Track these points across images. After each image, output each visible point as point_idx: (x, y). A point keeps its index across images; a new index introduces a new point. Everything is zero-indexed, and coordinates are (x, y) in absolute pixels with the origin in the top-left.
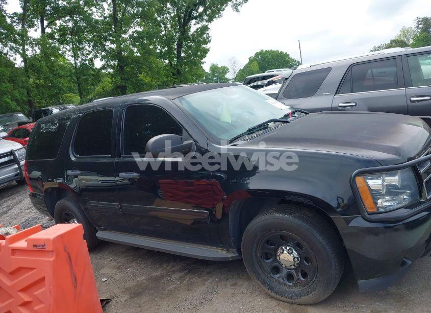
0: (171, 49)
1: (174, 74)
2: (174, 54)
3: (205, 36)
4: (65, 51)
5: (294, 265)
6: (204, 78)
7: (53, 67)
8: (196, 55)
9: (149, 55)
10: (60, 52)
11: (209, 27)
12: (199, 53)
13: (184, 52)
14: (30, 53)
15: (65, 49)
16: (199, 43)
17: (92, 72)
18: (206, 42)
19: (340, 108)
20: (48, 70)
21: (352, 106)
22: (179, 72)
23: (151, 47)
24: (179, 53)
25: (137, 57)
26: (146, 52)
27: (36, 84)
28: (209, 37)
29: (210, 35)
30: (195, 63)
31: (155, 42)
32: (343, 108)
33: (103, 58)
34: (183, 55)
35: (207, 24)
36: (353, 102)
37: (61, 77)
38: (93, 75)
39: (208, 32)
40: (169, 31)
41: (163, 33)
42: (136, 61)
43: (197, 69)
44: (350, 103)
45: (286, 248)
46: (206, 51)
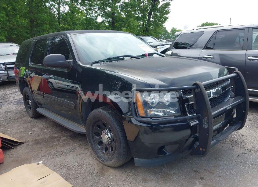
0: (145, 15)
1: (144, 31)
2: (146, 18)
3: (167, 9)
4: (83, 10)
5: (108, 142)
6: (167, 36)
7: (73, 18)
8: (159, 21)
9: (130, 17)
10: (80, 10)
11: (170, 3)
12: (162, 20)
13: (152, 18)
14: (62, 9)
15: (83, 9)
16: (162, 13)
17: (95, 24)
18: (167, 13)
19: (204, 59)
20: (70, 20)
21: (211, 58)
22: (147, 30)
23: (133, 13)
24: (149, 18)
25: (123, 18)
26: (129, 15)
27: (63, 27)
28: (169, 10)
29: (170, 9)
30: (158, 25)
31: (135, 10)
32: (205, 59)
33: (102, 16)
34: (151, 19)
35: (169, 1)
36: (213, 56)
37: (77, 25)
38: (96, 26)
39: (169, 7)
40: (145, 4)
41: (142, 5)
42: (122, 20)
43: (159, 29)
44: (210, 56)
45: (106, 131)
46: (166, 19)
